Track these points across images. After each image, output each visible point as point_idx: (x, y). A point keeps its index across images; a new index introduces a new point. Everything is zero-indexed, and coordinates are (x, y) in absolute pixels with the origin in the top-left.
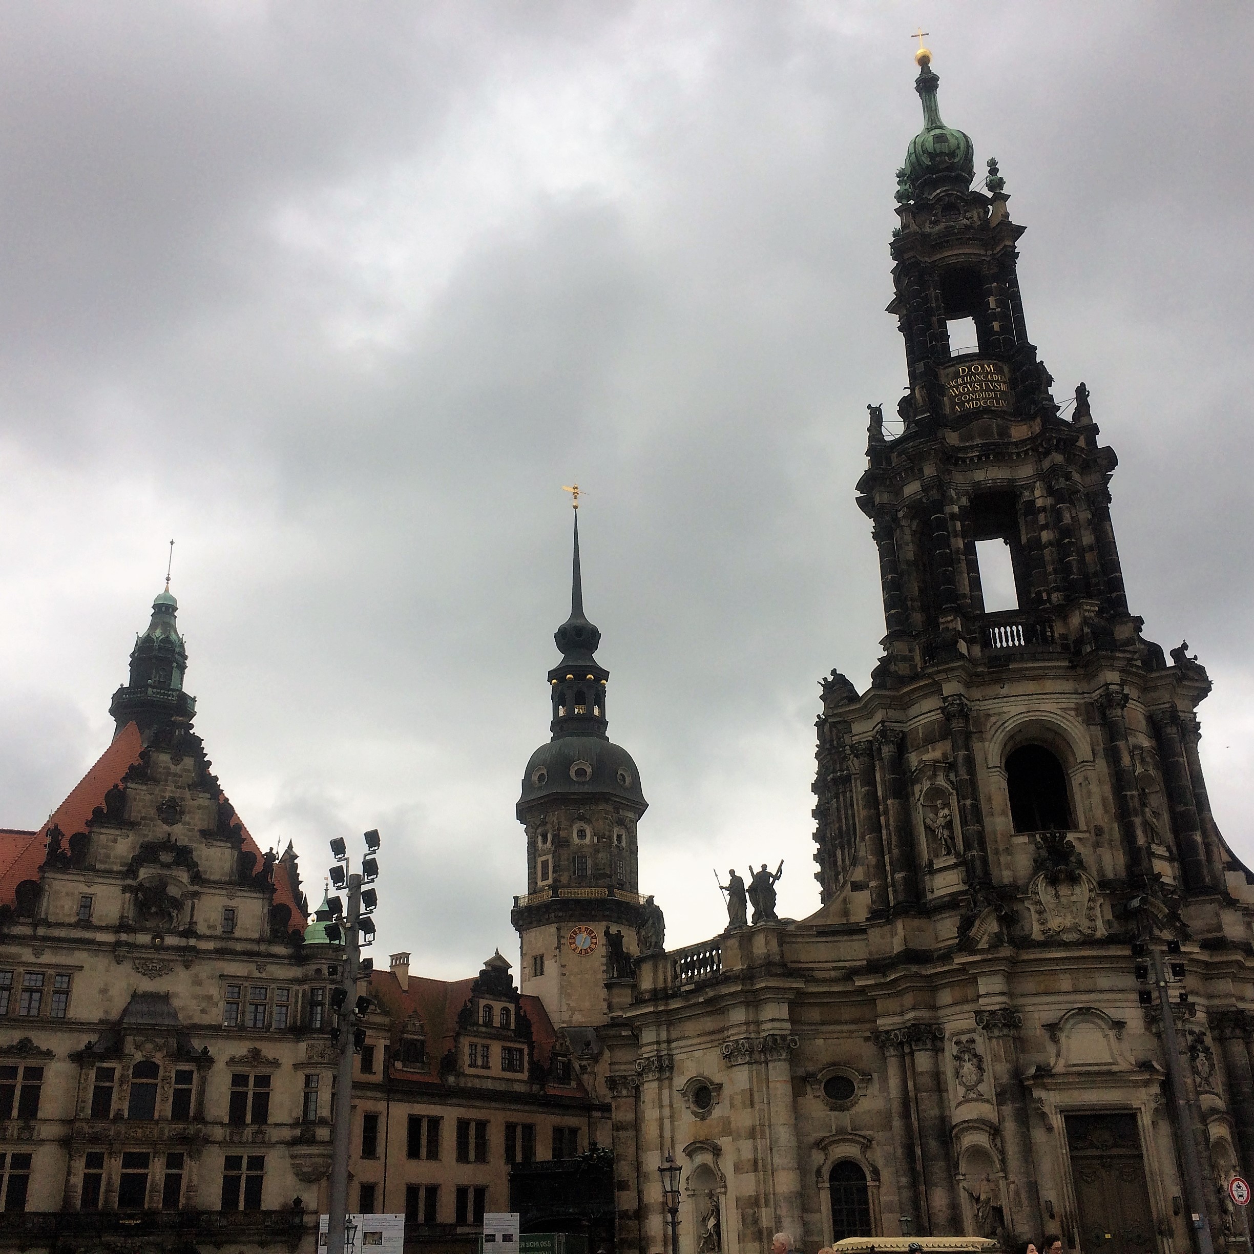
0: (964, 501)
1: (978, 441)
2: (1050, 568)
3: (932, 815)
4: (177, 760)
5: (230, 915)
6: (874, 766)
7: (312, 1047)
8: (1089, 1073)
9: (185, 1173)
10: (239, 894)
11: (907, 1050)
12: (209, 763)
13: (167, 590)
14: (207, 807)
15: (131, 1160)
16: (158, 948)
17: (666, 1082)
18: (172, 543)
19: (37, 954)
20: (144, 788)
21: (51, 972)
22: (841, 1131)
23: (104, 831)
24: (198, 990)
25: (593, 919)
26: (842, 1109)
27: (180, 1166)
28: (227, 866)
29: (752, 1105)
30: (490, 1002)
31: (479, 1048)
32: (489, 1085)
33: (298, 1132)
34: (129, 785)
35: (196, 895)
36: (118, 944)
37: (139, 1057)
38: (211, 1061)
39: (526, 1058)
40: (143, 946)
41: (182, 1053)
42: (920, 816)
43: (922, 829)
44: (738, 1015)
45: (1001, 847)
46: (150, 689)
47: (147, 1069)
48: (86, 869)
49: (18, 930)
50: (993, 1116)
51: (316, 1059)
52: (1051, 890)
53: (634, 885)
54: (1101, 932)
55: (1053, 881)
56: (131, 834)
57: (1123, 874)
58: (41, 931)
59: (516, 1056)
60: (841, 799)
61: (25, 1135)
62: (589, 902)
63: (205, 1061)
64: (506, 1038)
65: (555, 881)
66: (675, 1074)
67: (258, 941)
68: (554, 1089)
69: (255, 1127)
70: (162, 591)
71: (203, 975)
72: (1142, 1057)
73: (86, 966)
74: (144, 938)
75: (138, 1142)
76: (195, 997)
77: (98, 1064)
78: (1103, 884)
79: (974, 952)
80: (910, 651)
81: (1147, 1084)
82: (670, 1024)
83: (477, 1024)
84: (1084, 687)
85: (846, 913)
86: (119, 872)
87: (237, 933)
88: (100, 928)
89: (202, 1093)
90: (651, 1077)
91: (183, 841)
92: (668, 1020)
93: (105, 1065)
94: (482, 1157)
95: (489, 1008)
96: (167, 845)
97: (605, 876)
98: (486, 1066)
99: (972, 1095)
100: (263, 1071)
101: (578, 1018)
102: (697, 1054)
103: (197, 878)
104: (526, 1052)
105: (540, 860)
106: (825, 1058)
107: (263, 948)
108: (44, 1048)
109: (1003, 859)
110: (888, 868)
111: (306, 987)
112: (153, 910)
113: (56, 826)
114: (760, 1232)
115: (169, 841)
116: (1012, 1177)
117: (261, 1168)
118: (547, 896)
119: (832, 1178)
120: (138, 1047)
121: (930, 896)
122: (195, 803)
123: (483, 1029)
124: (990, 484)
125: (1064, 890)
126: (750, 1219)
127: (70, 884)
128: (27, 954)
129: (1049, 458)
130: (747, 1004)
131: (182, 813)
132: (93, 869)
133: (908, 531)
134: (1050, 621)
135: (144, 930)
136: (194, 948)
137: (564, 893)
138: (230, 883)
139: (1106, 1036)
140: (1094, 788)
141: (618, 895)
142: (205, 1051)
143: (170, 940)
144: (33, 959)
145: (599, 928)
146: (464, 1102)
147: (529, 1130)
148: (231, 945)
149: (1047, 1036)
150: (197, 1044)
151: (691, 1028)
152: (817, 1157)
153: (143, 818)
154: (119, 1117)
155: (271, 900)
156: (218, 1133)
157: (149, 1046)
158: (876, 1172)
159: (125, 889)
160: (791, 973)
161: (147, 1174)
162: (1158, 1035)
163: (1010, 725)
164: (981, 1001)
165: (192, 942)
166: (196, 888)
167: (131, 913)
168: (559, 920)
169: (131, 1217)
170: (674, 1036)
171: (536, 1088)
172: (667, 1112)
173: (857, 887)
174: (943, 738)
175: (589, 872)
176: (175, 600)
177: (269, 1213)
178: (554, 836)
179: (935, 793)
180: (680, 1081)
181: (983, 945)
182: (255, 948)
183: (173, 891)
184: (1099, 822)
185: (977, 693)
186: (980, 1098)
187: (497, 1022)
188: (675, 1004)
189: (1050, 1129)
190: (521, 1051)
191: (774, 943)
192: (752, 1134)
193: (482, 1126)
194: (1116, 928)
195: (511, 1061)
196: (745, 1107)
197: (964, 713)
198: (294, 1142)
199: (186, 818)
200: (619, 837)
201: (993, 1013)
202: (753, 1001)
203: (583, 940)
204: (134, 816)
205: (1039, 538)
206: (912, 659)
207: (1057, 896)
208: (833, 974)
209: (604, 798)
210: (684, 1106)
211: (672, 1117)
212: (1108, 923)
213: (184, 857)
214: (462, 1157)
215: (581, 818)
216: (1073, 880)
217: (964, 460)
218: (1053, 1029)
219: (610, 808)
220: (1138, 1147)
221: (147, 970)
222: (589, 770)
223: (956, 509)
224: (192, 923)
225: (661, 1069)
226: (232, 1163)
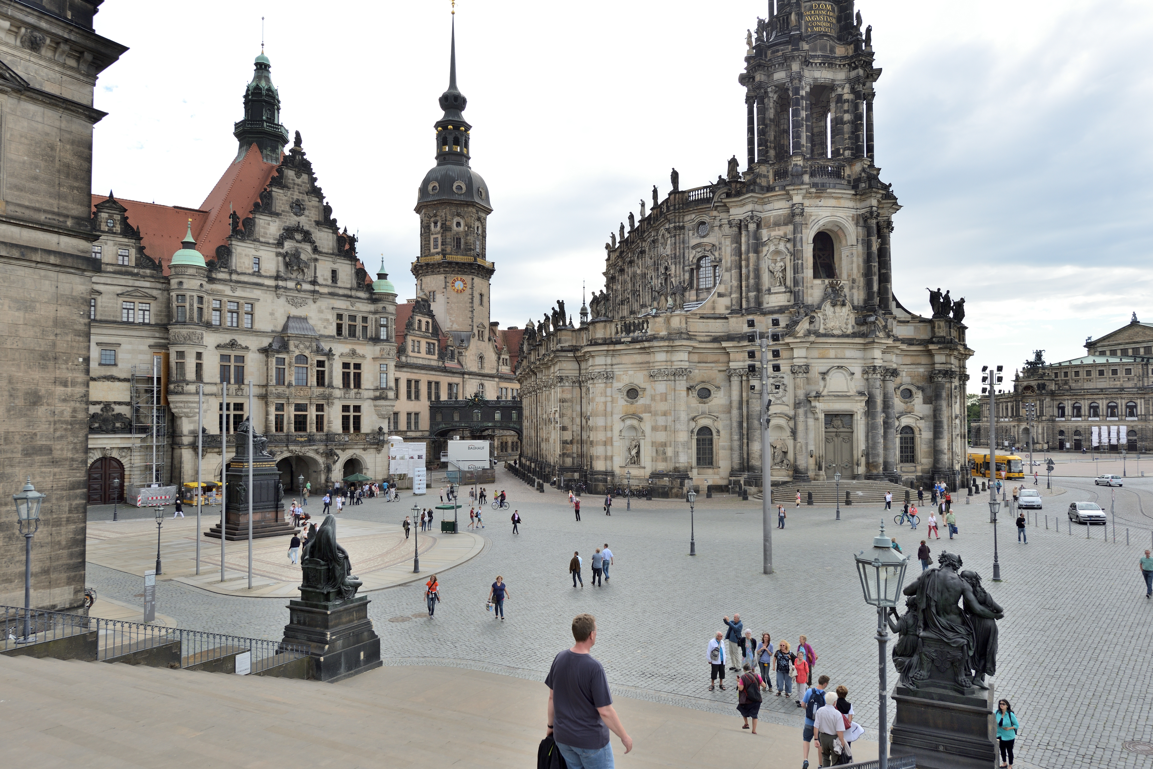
0: (808, 89)
1: (819, 53)
2: (847, 136)
3: (773, 265)
4: (298, 175)
5: (334, 272)
6: (740, 233)
7: (382, 350)
8: (838, 396)
9: (325, 413)
10: (338, 261)
11: (744, 378)
12: (315, 179)
13: (262, 53)
14: (316, 207)
15: (299, 407)
16: (299, 291)
17: (609, 385)
18: (263, 19)
19: (233, 290)
20: (281, 191)
21: (242, 301)
22: (703, 413)
23: (261, 217)
24: (322, 316)
25: (464, 273)
26: (705, 403)
27: (322, 411)
28: (331, 244)
29: (666, 400)
30: (422, 319)
31: (416, 343)
32: (420, 362)
33: (378, 394)
34: (274, 189)
35: (316, 260)
36: (277, 287)
37: (297, 353)
38: (333, 355)
39: (436, 348)
40: (290, 289)
41: (319, 351)
42: (766, 264)
43: (767, 270)
44: (661, 356)
45: (809, 285)
46: (265, 124)
47: (302, 359)
48: (254, 240)
49: (221, 276)
50: (791, 413)
51: (385, 356)
52: (832, 309)
53: (484, 256)
54: (850, 331)
55: (834, 305)
56: (277, 220)
57: (861, 303)
58: (234, 277)
59: (432, 347)
60: (677, 237)
61: (240, 393)
62: (464, 264)
63: (330, 354)
64: (427, 337)
65: (443, 250)
66: (614, 381)
67: (351, 289)
68: (449, 364)
69: (356, 390)
70: (259, 54)
71: (323, 307)
72: (861, 389)
73: (261, 299)
74: (291, 284)
75: (302, 398)
76: (321, 319)
77: (276, 356)
78: (854, 308)
79: (796, 338)
80: (768, 172)
81: (861, 401)
82: (613, 356)
83: (414, 330)
84: (859, 205)
85: (714, 308)
86: (273, 244)
87: (339, 284)
88: (266, 277)
89: (331, 372)
90: (600, 381)
91: (306, 228)
92: (614, 353)
93: (280, 356)
94: (417, 398)
95: (420, 321)
96: (298, 229)
97: (471, 250)
98: (419, 352)
99: (779, 402)
100: (357, 361)
101: (455, 327)
102: (630, 373)
103: (315, 250)
104: (437, 344)
105: (432, 237)
106: (698, 379)
107: (353, 293)
108: (244, 346)
109: (810, 291)
110: (744, 288)
111: (377, 316)
112: (295, 268)
113: (234, 212)
114: (666, 458)
115: (299, 226)
116: (799, 440)
117: (359, 411)
118: (438, 258)
119: (698, 434)
120: (297, 347)
121: (765, 305)
122: (310, 204)
123: (417, 332)
124: (822, 81)
125: (838, 309)
126: (660, 452)
127: (247, 249)
128: (227, 290)
129: (856, 71)
130: (667, 352)
131: (304, 209)
132: (259, 241)
133: (772, 100)
134: (844, 166)
135: (291, 279)
136: (317, 292)
137: (449, 258)
138: (333, 254)
139: (846, 379)
140: (855, 259)
141: (479, 261)
142: (330, 350)
143: (306, 287)
144: (231, 293)
145: (468, 278)
146: (409, 370)
147: (437, 383)
148: (337, 291)
149: (821, 377)
150: (325, 346)
151: (626, 359)
152: (693, 424)
153: (283, 211)
154: (290, 385)
155: (355, 265)
156: (337, 393)
157: (301, 346)
158: (718, 432)
159: (278, 254)
160: (690, 338)
161: (306, 415)
162: (867, 380)
163: (821, 223)
164: (794, 360)
165: (317, 288)
166: (317, 256)
167: (282, 268)
168: (446, 272)
169: (301, 436)
170: (614, 362)
171: (440, 363)
172: (609, 399)
173: (720, 295)
174: (786, 224)
175: (462, 247)
176: (267, 60)
177: (367, 435)
178: (442, 224)
179: (777, 252)
180: (617, 385)
181: (801, 334)
182: (348, 292)
183: (303, 257)
184: (855, 277)
185: (807, 202)
186: (783, 404)
187: (423, 329)
188: (618, 347)
189: (817, 419)
190: (434, 344)
191: (684, 321)
192: (665, 414)
193: (417, 382)
194: (856, 330)
195: (429, 349)
196: (661, 400)
197: (802, 214)
198: (376, 398)
199: (306, 212)
200: (478, 228)
201: (800, 367)
202: (671, 350)
203: (459, 285)
204: (278, 210)
205: (842, 118)
206: (768, 177)
207: (834, 312)
208: (706, 339)
209: (473, 204)
210: (620, 397)
211: (612, 402)
212: (853, 327)
213: (307, 237)
214: (409, 397)
215: (458, 215)
216: (843, 304)
217: (812, 63)
218: (824, 374)
219: (474, 210)
220: (851, 427)
221: (293, 303)
222: (464, 187)
223: (804, 94)
224: (315, 277)
225: (607, 378)
226: (346, 408)
